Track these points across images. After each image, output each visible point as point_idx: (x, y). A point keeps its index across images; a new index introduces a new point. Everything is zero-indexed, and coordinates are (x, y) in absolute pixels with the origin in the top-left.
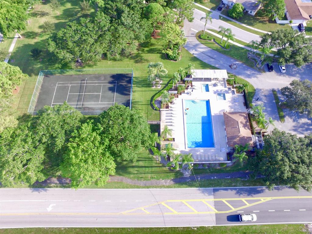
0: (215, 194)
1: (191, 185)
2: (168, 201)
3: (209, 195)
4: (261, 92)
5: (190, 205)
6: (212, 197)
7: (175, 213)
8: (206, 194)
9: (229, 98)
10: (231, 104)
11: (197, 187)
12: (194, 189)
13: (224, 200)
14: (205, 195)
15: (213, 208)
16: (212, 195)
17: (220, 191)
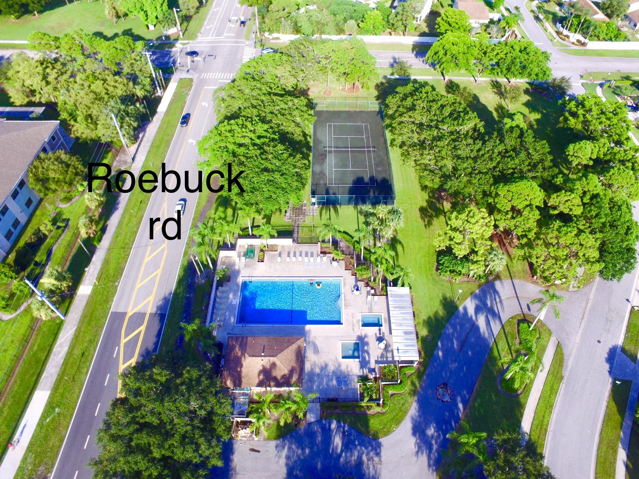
0: (157, 315)
1: (180, 282)
2: (166, 252)
3: (157, 307)
4: (372, 454)
5: (151, 279)
6: (154, 311)
7: (147, 260)
8: (161, 303)
9: (347, 367)
10: (331, 368)
11: (176, 290)
12: (173, 286)
13: (143, 328)
14: (160, 301)
15: (136, 310)
16: (157, 311)
17: (160, 324)
